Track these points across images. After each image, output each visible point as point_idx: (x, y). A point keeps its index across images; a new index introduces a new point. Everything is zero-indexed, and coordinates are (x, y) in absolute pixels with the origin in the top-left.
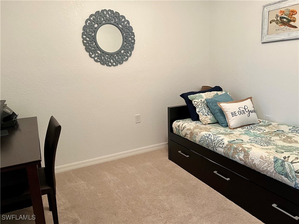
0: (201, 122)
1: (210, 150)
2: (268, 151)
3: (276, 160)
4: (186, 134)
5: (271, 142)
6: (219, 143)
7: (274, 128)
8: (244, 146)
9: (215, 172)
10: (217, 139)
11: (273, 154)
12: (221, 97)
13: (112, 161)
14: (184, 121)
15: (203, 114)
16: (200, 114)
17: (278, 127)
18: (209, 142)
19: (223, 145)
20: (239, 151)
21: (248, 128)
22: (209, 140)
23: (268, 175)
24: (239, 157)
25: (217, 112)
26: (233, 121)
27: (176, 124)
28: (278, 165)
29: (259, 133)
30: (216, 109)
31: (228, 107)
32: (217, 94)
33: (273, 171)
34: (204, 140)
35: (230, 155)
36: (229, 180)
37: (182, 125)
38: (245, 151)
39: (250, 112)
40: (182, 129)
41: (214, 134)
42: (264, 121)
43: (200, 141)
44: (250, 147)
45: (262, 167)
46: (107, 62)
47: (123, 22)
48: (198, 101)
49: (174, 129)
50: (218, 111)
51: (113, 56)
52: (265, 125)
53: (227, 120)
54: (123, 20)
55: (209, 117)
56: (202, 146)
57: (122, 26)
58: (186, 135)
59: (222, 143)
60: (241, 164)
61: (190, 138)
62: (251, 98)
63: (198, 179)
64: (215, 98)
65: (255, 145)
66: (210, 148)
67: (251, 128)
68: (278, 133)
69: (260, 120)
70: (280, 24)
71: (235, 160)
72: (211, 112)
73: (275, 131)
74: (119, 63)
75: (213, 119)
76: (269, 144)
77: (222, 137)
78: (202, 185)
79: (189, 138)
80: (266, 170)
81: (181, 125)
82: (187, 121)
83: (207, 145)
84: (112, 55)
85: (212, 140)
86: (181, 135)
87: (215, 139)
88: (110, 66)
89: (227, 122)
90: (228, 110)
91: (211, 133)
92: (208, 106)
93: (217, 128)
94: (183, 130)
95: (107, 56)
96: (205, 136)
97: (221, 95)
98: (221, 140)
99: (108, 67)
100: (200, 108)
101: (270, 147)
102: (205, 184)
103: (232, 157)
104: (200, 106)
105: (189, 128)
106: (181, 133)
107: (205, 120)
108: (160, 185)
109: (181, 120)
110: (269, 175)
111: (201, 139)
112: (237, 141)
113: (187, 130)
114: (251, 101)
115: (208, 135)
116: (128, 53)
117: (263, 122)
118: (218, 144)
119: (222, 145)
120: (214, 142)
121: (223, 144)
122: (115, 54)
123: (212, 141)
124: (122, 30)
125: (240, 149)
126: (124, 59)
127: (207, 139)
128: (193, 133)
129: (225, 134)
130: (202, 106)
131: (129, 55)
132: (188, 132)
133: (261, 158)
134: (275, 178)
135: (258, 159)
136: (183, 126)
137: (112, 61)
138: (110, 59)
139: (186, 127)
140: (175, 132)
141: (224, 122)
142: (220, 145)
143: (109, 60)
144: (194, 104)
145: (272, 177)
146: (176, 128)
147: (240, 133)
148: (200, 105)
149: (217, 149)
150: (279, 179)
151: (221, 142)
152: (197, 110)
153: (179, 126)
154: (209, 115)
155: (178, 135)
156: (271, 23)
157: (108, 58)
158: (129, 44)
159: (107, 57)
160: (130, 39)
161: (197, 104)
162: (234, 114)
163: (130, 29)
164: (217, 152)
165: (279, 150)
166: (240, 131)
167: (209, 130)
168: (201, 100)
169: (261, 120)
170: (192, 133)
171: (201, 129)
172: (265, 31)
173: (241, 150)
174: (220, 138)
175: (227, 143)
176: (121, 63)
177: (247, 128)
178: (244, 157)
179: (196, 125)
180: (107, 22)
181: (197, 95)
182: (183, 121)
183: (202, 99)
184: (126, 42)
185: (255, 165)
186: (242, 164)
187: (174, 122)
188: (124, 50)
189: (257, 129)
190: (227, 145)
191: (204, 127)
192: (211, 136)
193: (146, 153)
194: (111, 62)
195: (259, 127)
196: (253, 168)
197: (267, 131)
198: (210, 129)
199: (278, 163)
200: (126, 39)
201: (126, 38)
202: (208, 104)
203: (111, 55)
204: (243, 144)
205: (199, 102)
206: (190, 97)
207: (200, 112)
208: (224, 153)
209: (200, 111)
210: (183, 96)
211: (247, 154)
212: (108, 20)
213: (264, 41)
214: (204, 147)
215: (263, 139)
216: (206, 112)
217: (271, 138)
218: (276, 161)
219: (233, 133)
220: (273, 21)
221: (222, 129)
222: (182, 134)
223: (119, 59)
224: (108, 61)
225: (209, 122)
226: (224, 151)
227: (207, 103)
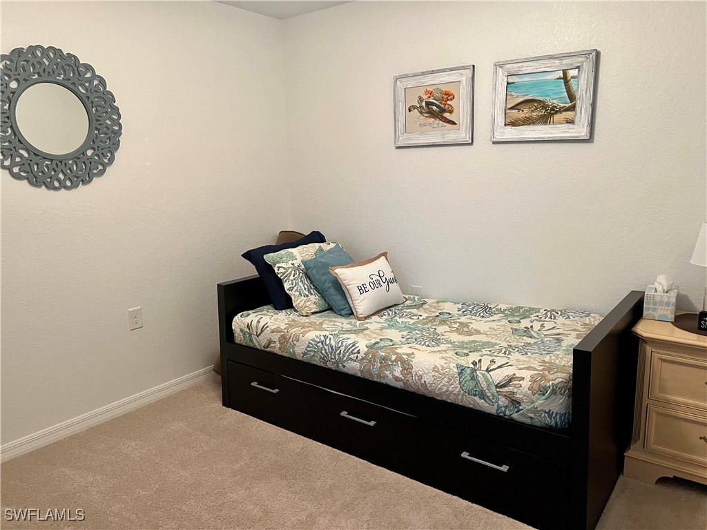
0: (297, 311)
1: (330, 370)
2: (444, 355)
3: (462, 370)
4: (270, 342)
5: (439, 337)
6: (349, 351)
7: (434, 310)
8: (398, 351)
9: (344, 414)
10: (344, 344)
11: (454, 359)
12: (332, 255)
13: (72, 438)
14: (258, 313)
15: (300, 294)
16: (294, 294)
17: (439, 306)
18: (326, 353)
19: (359, 355)
20: (392, 362)
21: (389, 314)
22: (326, 347)
23: (449, 401)
24: (393, 375)
25: (329, 288)
26: (362, 304)
27: (240, 321)
28: (466, 379)
29: (412, 322)
30: (326, 281)
31: (350, 276)
32: (321, 249)
33: (459, 391)
34: (315, 348)
35: (376, 372)
36: (375, 425)
37: (258, 322)
38: (403, 362)
39: (389, 282)
40: (259, 331)
41: (333, 333)
42: (412, 296)
43: (305, 354)
44: (410, 351)
45: (439, 386)
46: (49, 180)
47: (90, 81)
48: (285, 266)
49: (236, 335)
50: (330, 285)
51: (65, 164)
52: (416, 305)
53: (350, 302)
54: (89, 75)
55: (313, 298)
56: (309, 364)
57: (87, 90)
58: (269, 344)
59: (356, 351)
60: (397, 388)
61: (280, 349)
62: (385, 254)
63: (303, 437)
64: (321, 257)
65: (418, 346)
66: (329, 365)
67: (395, 313)
68: (444, 318)
69: (405, 296)
70: (425, 115)
71: (384, 381)
72: (316, 288)
73: (438, 316)
74: (82, 181)
75: (321, 302)
76: (439, 342)
77: (352, 338)
78: (315, 447)
79: (277, 351)
80: (446, 391)
81: (254, 323)
82: (265, 312)
83: (323, 359)
84: (61, 162)
85: (334, 348)
86: (255, 345)
87: (340, 345)
88: (55, 189)
89: (352, 305)
90: (352, 281)
91: (327, 333)
92: (308, 277)
93: (334, 322)
94: (260, 334)
95: (46, 162)
96: (316, 342)
97: (330, 251)
98: (353, 346)
99: (52, 192)
100: (292, 281)
101: (443, 347)
102: (321, 444)
103: (379, 376)
104: (292, 278)
105: (275, 327)
106: (257, 340)
107: (305, 307)
108: (222, 468)
109: (250, 312)
110: (451, 399)
111: (309, 349)
112: (382, 344)
113: (272, 332)
114: (387, 259)
115: (322, 338)
116: (105, 156)
117: (410, 299)
118: (348, 354)
119: (356, 355)
120: (338, 352)
121: (358, 352)
122: (70, 159)
123: (333, 350)
124: (86, 100)
125: (394, 357)
126: (95, 171)
127: (321, 346)
128: (288, 337)
129: (356, 332)
130: (296, 276)
131: (106, 161)
132: (276, 337)
133: (435, 369)
134: (461, 402)
135: (428, 372)
136: (261, 325)
137: (61, 176)
138: (55, 171)
139: (267, 327)
140: (241, 340)
141: (343, 307)
142: (352, 356)
143: (53, 173)
144: (279, 273)
145: (456, 402)
146: (242, 330)
147: (380, 325)
148: (292, 275)
149: (345, 364)
150: (470, 404)
151: (353, 348)
152: (286, 286)
153: (249, 326)
154: (311, 294)
155: (248, 347)
156: (410, 111)
157: (51, 168)
158: (106, 134)
159: (47, 166)
160: (108, 122)
161: (285, 272)
162: (363, 288)
163: (108, 99)
164: (345, 370)
165: (459, 350)
166: (378, 323)
167: (319, 327)
168: (293, 264)
169: (407, 297)
170: (284, 340)
171: (303, 327)
172: (401, 125)
173: (396, 361)
174: (349, 342)
175: (366, 349)
176: (85, 182)
177: (386, 313)
178: (403, 373)
179: (291, 319)
180: (45, 77)
181: (283, 252)
182: (256, 314)
183: (294, 262)
184: (97, 129)
185: (424, 385)
186: (400, 387)
187: (236, 318)
188: (94, 149)
189: (406, 315)
190: (366, 354)
191: (307, 321)
192: (330, 339)
193: (162, 400)
194: (59, 180)
195: (408, 311)
196: (422, 391)
197: (424, 317)
198: (321, 324)
199: (466, 375)
200: (99, 123)
201: (97, 120)
202: (309, 272)
203: (59, 162)
204: (396, 348)
205: (289, 268)
206: (269, 258)
207: (294, 290)
208: (362, 371)
209: (293, 288)
210: (248, 256)
211: (407, 367)
212: (46, 72)
213: (400, 144)
214: (314, 365)
215: (424, 333)
216: (305, 289)
217: (435, 329)
218: (461, 372)
219: (367, 329)
220: (415, 107)
221: (344, 323)
222: (260, 342)
223: (81, 170)
224: (51, 178)
225: (313, 310)
226: (360, 367)
227: (307, 268)
